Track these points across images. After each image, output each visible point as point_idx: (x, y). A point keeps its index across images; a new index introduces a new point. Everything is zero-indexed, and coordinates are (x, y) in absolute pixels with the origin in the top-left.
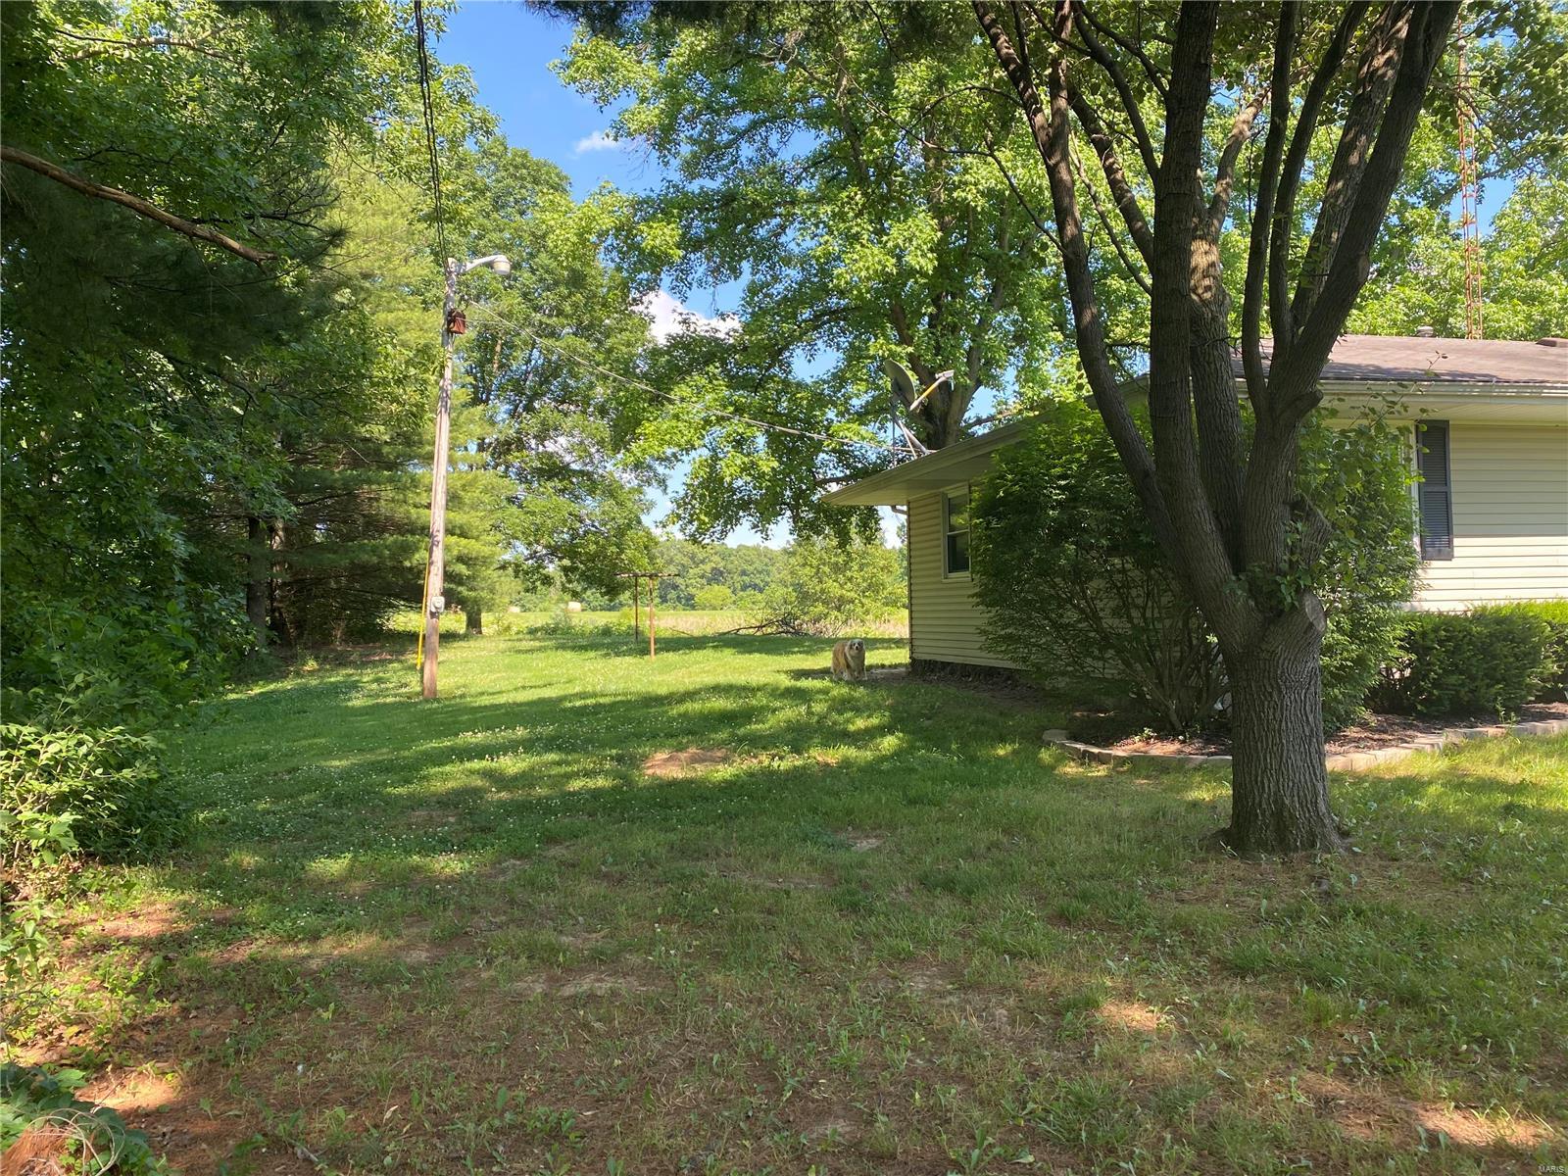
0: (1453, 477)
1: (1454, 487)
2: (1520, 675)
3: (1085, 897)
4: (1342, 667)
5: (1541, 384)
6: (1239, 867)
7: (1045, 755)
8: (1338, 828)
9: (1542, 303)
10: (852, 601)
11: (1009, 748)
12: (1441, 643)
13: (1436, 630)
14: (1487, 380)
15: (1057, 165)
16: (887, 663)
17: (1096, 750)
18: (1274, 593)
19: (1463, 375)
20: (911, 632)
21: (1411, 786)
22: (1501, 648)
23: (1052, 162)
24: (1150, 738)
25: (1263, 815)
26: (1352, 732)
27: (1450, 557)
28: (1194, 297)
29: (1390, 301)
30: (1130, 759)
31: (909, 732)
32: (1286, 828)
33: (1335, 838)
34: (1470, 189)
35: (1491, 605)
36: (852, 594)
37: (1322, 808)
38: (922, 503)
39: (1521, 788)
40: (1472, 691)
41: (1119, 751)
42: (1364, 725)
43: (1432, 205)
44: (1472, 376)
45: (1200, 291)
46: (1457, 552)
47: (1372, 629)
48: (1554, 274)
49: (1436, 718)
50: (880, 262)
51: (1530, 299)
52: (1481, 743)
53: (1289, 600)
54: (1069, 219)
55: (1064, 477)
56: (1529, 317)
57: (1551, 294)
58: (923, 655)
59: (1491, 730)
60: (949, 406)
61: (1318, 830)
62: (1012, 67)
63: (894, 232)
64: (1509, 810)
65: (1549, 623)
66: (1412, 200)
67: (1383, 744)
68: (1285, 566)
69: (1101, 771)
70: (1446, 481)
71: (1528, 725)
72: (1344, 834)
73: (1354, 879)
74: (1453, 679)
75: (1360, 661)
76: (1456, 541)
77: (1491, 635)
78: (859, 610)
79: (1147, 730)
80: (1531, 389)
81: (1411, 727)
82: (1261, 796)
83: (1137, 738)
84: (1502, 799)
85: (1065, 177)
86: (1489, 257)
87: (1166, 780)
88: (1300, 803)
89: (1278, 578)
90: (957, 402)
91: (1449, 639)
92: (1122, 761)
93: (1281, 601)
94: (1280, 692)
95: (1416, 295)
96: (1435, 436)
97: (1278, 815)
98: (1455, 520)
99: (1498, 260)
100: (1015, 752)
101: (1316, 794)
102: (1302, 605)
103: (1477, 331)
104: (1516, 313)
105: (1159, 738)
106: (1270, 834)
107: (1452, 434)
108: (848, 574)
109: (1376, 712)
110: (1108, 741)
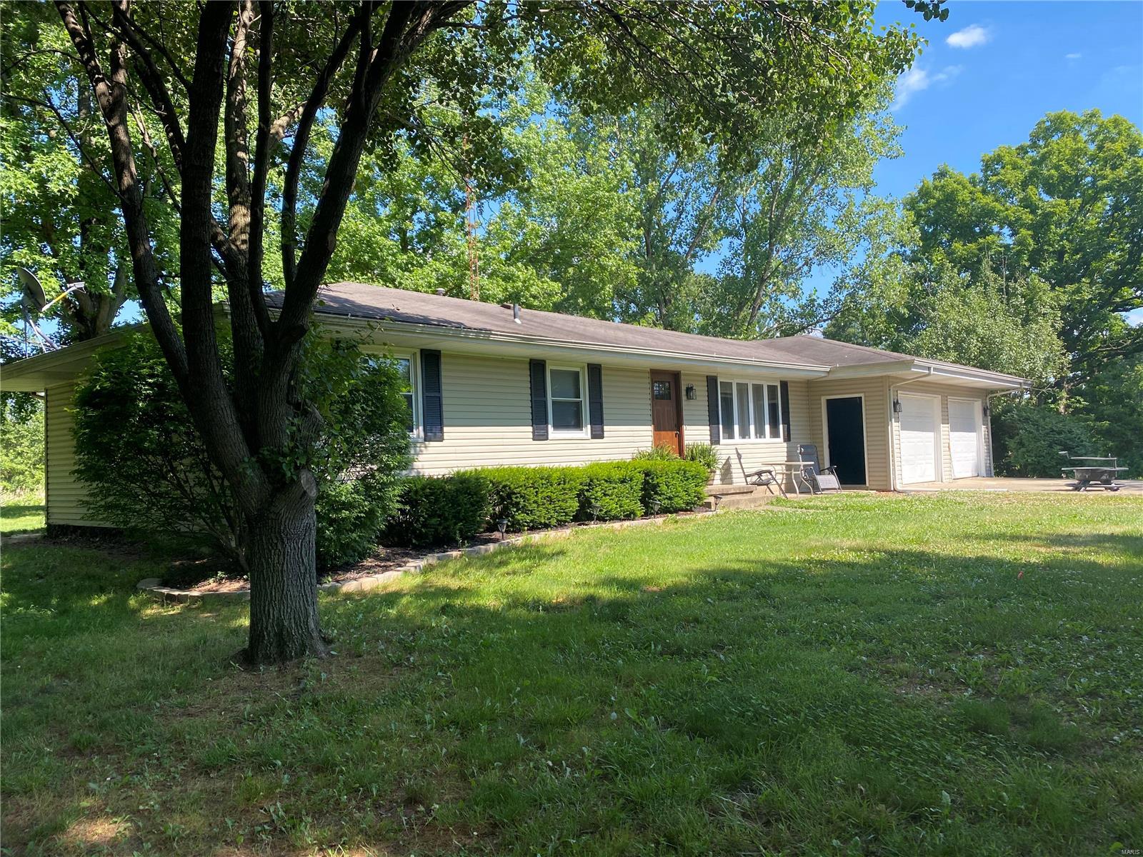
0: (444, 387)
1: (444, 394)
2: (474, 516)
3: (103, 726)
4: (358, 518)
5: (488, 332)
6: (245, 678)
7: (132, 602)
8: (324, 639)
9: (514, 281)
10: (22, 473)
11: (103, 598)
12: (427, 497)
13: (423, 489)
14: (459, 326)
15: (115, 127)
16: (29, 528)
17: (176, 593)
18: (278, 470)
19: (446, 321)
20: (48, 501)
21: (392, 598)
22: (463, 499)
23: (112, 124)
24: (222, 579)
25: (268, 635)
26: (369, 562)
27: (442, 439)
28: (233, 247)
29: (427, 269)
30: (202, 598)
31: (14, 593)
32: (285, 643)
33: (320, 646)
34: (474, 205)
35: (462, 470)
36: (22, 467)
37: (312, 625)
38: (56, 391)
39: (460, 592)
40: (445, 528)
41: (195, 593)
42: (377, 557)
43: (455, 211)
44: (450, 323)
45: (238, 243)
46: (446, 436)
47: (380, 490)
48: (520, 264)
49: (425, 548)
50: (22, 184)
51: (507, 278)
52: (444, 563)
53: (289, 474)
54: (126, 172)
55: (151, 376)
56: (506, 289)
57: (518, 277)
58: (58, 520)
59: (455, 553)
60: (99, 312)
61: (307, 642)
62: (78, 40)
63: (37, 161)
64: (445, 610)
65: (491, 482)
66: (443, 205)
67: (386, 568)
68: (286, 450)
69: (177, 609)
70: (439, 390)
71: (476, 548)
72: (327, 641)
73: (324, 676)
74: (434, 521)
75: (371, 513)
76: (445, 429)
77: (457, 490)
78: (29, 480)
79: (220, 573)
80: (483, 333)
81: (407, 555)
82: (267, 622)
83: (211, 580)
84: (443, 601)
85: (123, 137)
86: (483, 249)
87: (225, 611)
88: (296, 623)
89: (281, 459)
90: (105, 309)
91: (432, 494)
92: (195, 599)
93: (284, 475)
94: (283, 542)
95: (445, 268)
96: (431, 359)
97: (279, 635)
98: (445, 415)
99: (489, 252)
100: (109, 601)
101: (307, 616)
102: (299, 478)
103: (477, 295)
104: (498, 285)
105: (230, 579)
106: (273, 650)
107: (443, 360)
108: (19, 449)
109: (386, 546)
110: (189, 584)
